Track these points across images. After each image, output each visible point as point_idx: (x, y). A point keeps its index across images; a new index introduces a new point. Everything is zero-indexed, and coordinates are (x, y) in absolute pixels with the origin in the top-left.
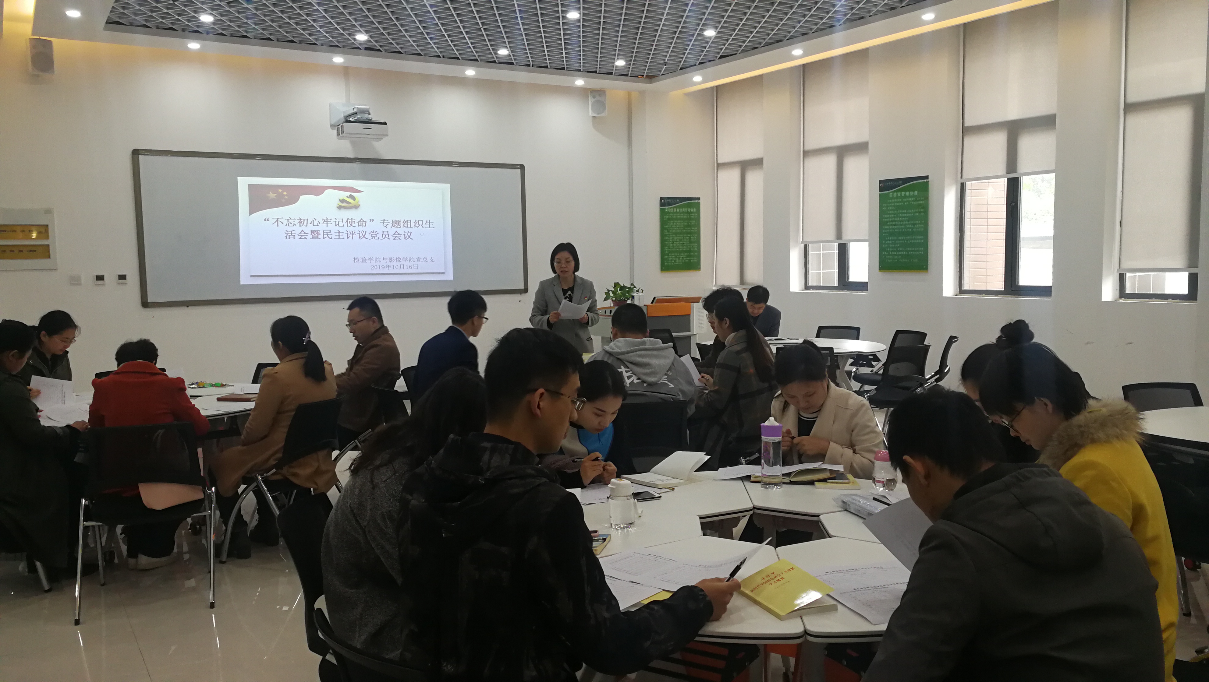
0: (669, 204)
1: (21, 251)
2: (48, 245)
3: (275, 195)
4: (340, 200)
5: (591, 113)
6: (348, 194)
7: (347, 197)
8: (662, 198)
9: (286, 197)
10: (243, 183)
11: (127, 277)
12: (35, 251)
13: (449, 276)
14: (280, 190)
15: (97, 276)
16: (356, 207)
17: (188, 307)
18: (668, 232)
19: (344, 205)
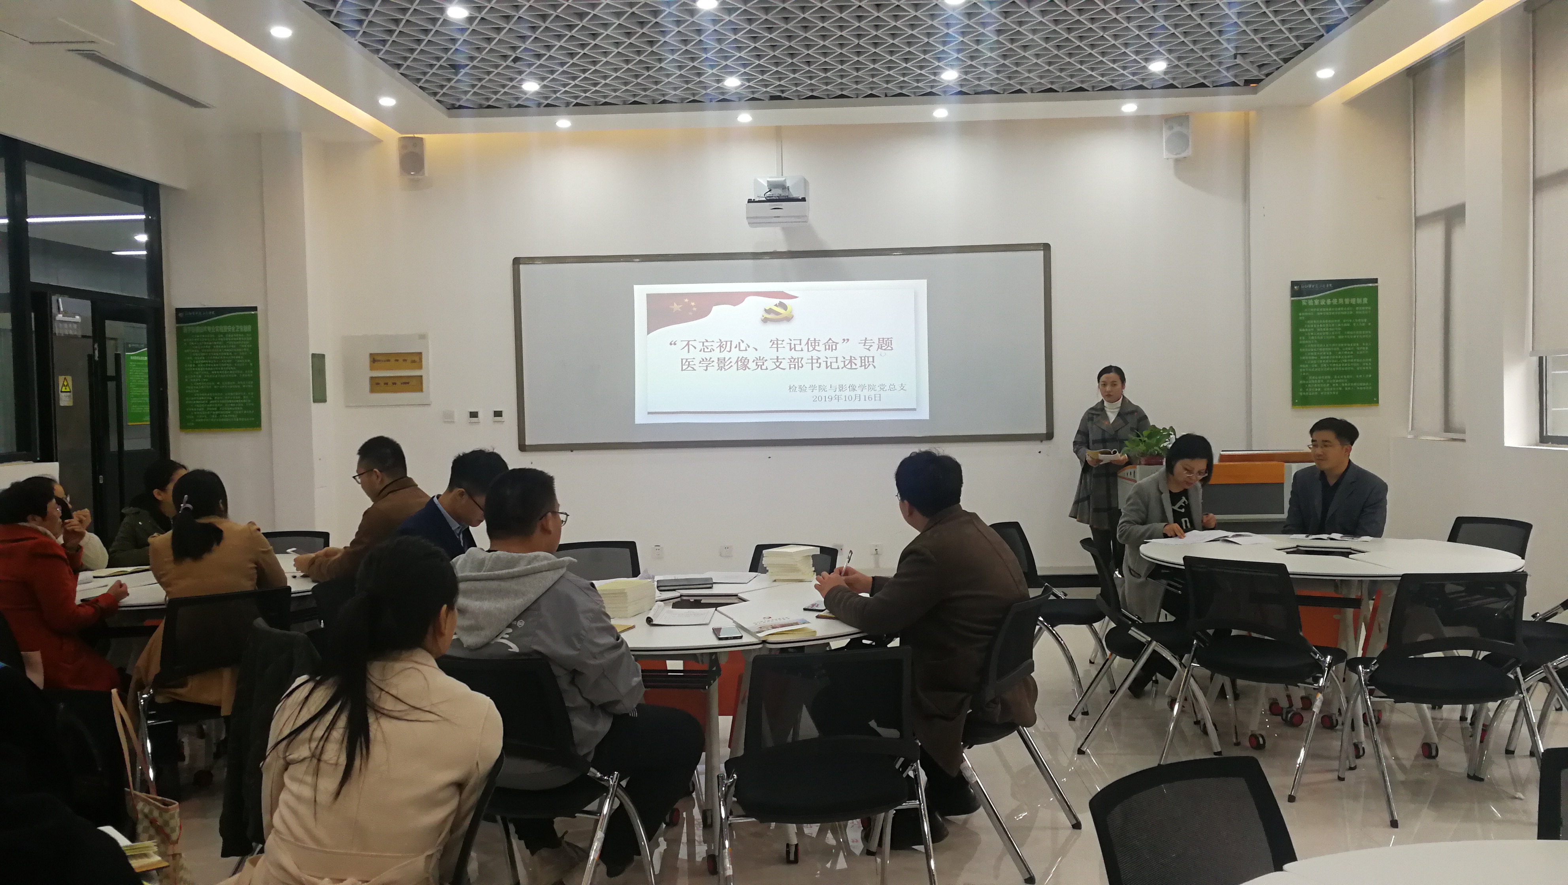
0: (1310, 293)
1: (394, 384)
2: (421, 376)
3: (681, 306)
4: (765, 310)
5: (1165, 154)
6: (777, 301)
7: (776, 305)
8: (1293, 283)
9: (695, 309)
10: (641, 292)
11: (503, 414)
12: (408, 383)
13: (924, 414)
14: (686, 300)
15: (471, 413)
16: (789, 319)
17: (572, 451)
18: (1307, 339)
19: (771, 317)
